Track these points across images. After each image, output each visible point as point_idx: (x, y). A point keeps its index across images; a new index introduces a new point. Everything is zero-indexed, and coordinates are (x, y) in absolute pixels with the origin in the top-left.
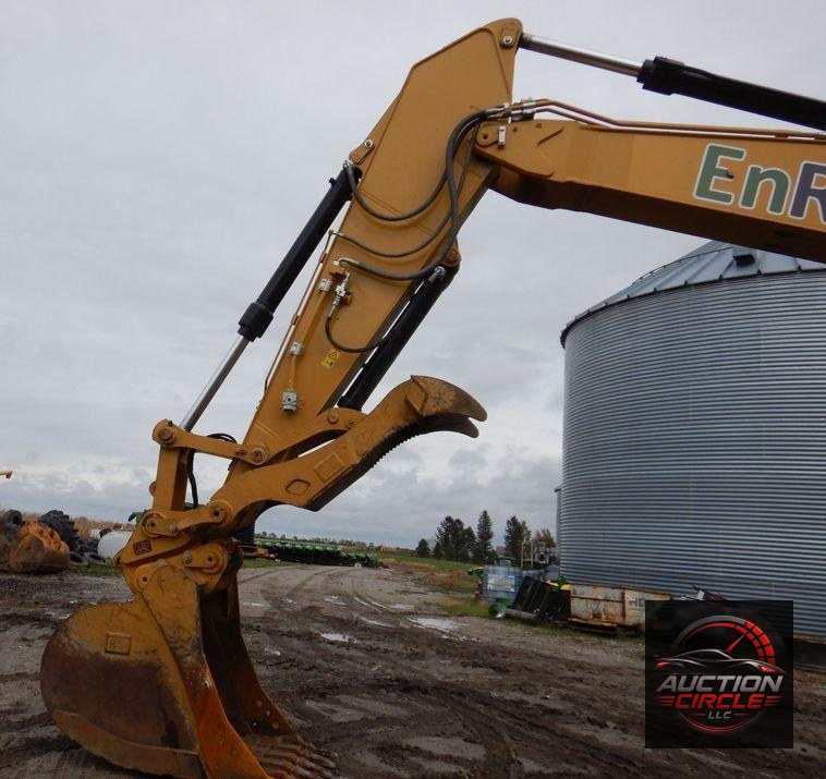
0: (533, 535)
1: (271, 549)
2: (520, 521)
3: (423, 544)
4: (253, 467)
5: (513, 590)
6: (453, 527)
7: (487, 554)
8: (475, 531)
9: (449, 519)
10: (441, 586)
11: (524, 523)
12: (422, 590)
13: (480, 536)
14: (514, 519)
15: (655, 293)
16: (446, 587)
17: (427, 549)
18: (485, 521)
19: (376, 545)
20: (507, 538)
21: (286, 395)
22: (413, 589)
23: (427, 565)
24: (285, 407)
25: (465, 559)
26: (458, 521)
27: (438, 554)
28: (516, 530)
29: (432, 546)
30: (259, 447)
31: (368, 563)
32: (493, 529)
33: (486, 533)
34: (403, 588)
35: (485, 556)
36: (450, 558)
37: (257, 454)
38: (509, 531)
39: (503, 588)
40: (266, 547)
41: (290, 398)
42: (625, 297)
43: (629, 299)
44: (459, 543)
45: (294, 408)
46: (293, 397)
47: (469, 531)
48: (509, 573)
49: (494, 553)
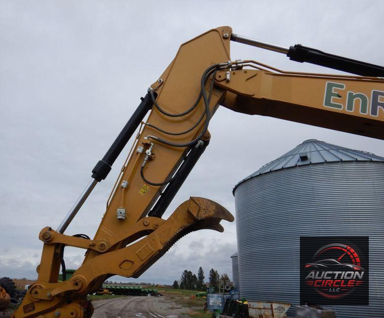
0: (220, 277)
1: (110, 290)
2: (215, 271)
3: (176, 283)
4: (100, 253)
5: (221, 305)
6: (188, 275)
7: (202, 286)
8: (197, 276)
9: (186, 271)
11: (216, 271)
13: (199, 278)
14: (212, 270)
15: (270, 172)
17: (178, 285)
18: (201, 270)
19: (156, 284)
20: (210, 278)
21: (119, 210)
23: (178, 292)
24: (118, 217)
25: (193, 289)
26: (190, 272)
27: (182, 287)
28: (214, 274)
29: (179, 284)
30: (103, 241)
31: (153, 294)
32: (204, 275)
33: (201, 277)
34: (171, 306)
35: (201, 287)
36: (187, 288)
37: (102, 245)
38: (211, 275)
39: (217, 304)
40: (107, 289)
41: (121, 212)
42: (259, 174)
44: (191, 281)
45: (124, 218)
46: (123, 211)
47: (195, 276)
48: (219, 297)
49: (205, 285)
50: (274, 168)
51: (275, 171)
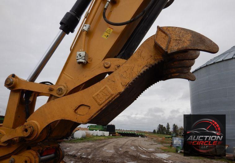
0: (179, 128)
1: (119, 133)
2: (176, 125)
3: (154, 131)
5: (181, 144)
6: (161, 127)
7: (169, 132)
8: (166, 127)
9: (160, 125)
10: (160, 142)
12: (156, 144)
13: (167, 128)
14: (174, 124)
15: (214, 63)
16: (162, 142)
17: (155, 132)
18: (168, 125)
20: (173, 129)
22: (154, 143)
23: (155, 135)
25: (164, 134)
26: (162, 125)
27: (158, 133)
28: (175, 127)
29: (156, 131)
31: (142, 136)
32: (170, 127)
33: (168, 128)
34: (151, 143)
35: (168, 133)
36: (161, 133)
37: (60, 90)
38: (174, 127)
39: (178, 144)
42: (206, 65)
43: (207, 66)
44: (162, 130)
47: (165, 127)
48: (179, 139)
49: (170, 132)
50: (216, 61)
51: (217, 62)
